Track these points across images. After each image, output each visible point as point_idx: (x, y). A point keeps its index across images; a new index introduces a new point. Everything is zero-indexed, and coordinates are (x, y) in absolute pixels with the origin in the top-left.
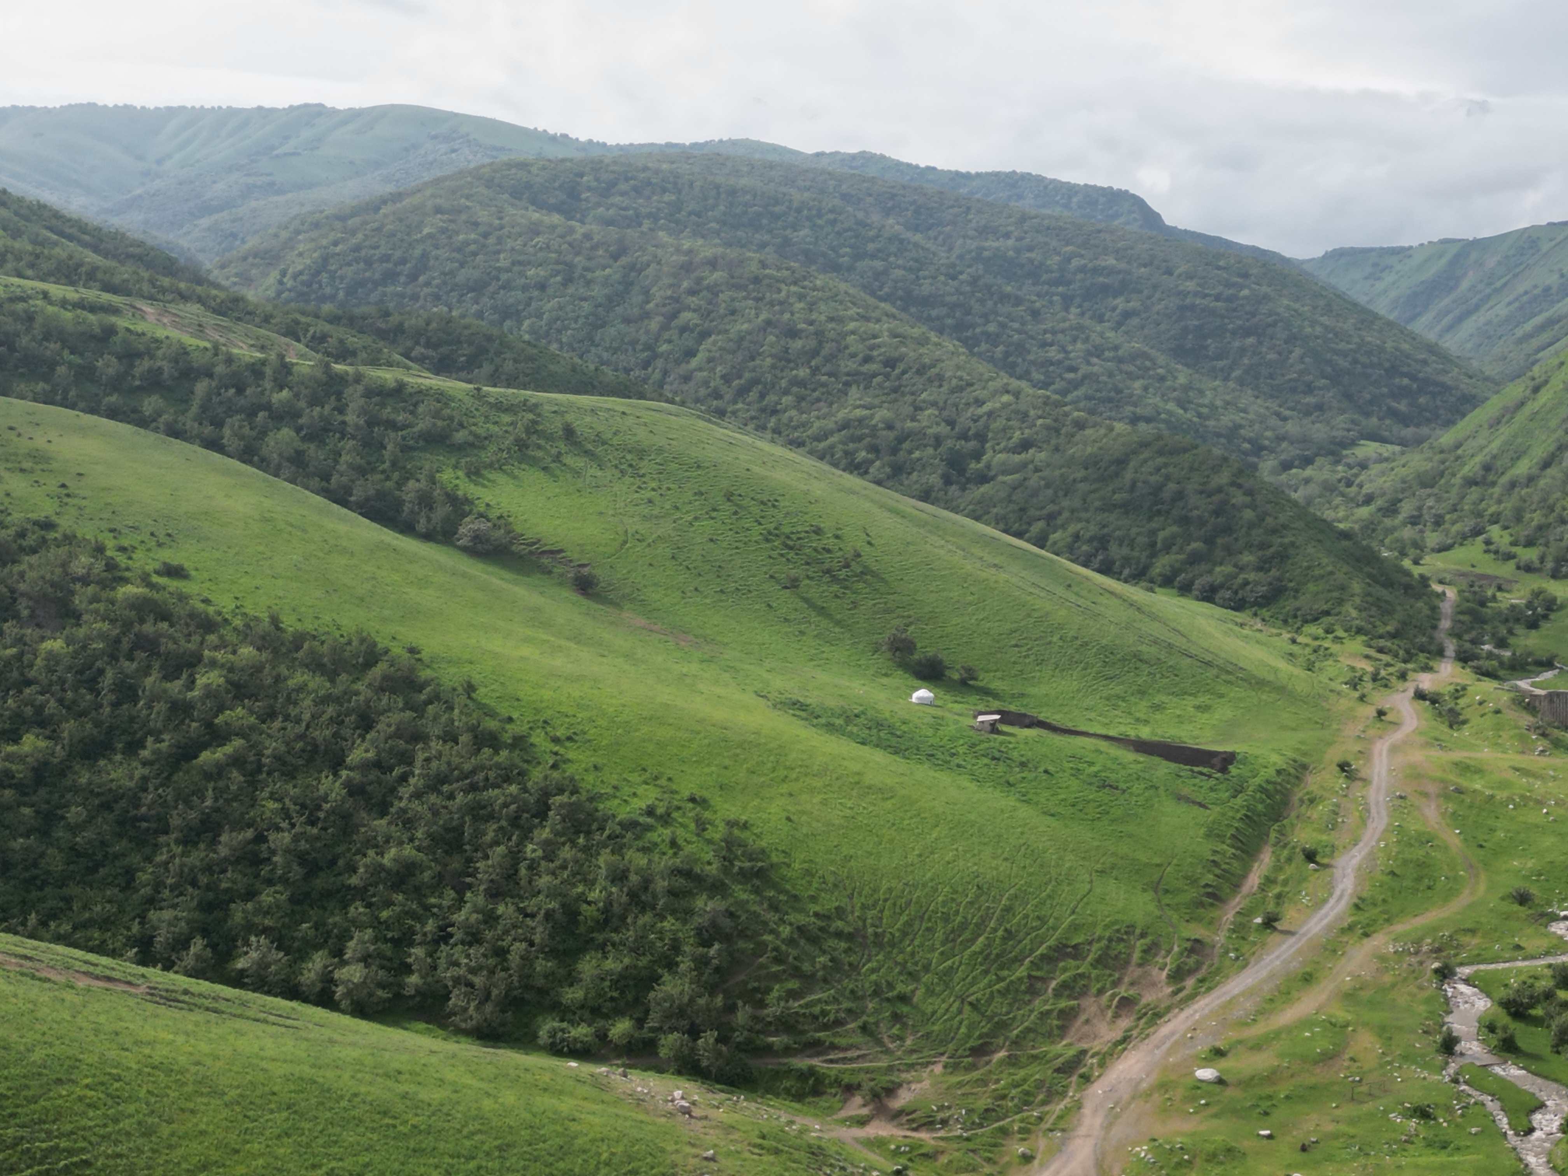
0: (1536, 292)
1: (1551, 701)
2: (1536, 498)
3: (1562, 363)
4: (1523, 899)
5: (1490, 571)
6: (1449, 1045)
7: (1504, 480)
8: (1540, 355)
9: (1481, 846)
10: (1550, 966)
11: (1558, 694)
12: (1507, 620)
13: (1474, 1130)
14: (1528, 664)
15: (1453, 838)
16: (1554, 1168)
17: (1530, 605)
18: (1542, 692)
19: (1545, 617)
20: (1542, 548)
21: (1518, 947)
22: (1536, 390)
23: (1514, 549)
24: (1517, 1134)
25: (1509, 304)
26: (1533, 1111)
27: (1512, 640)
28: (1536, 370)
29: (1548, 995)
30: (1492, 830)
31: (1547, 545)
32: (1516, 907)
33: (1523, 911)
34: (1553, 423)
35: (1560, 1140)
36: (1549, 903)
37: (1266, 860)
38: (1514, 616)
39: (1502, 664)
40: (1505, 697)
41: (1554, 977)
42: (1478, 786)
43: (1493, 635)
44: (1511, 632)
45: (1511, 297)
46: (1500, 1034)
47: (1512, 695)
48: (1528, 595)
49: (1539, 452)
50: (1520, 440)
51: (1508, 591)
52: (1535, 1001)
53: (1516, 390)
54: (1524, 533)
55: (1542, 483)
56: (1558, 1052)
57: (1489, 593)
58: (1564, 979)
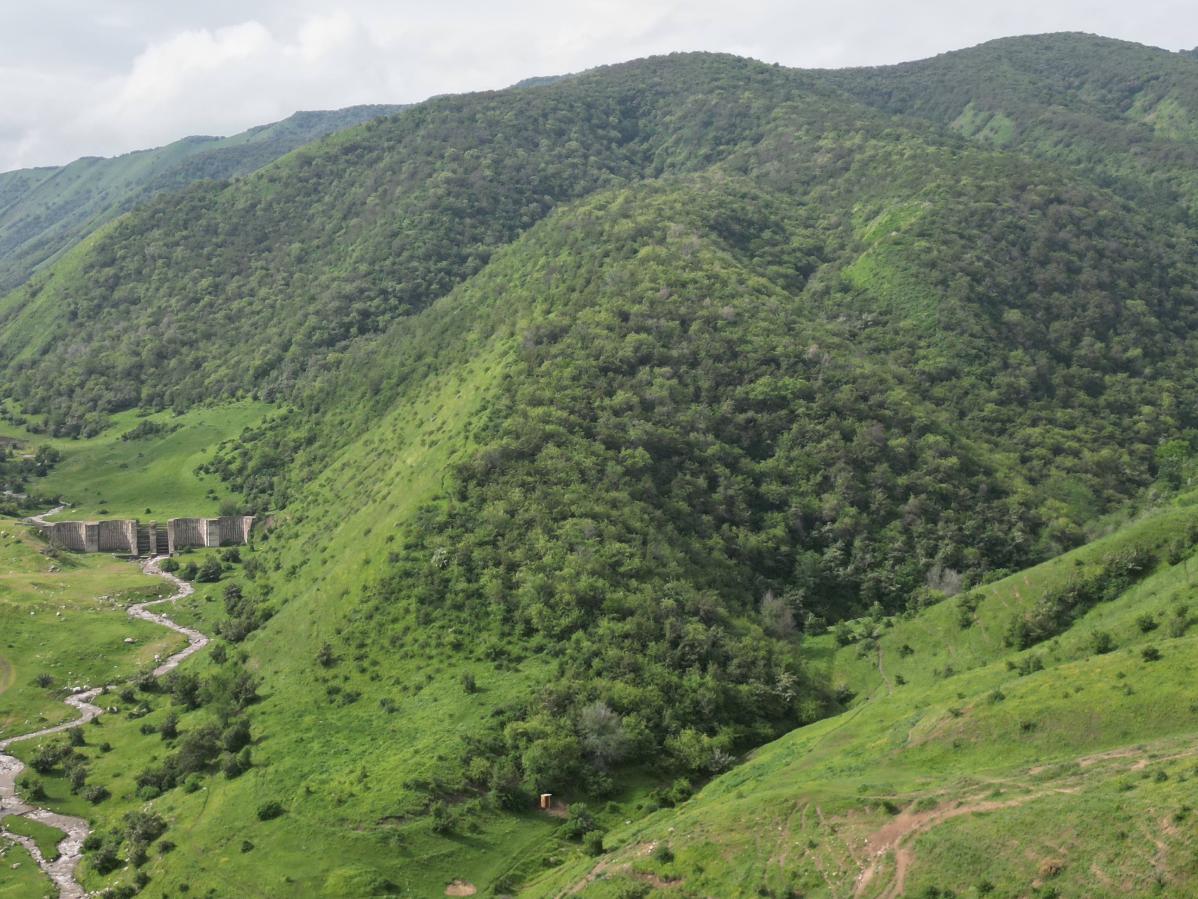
0: (29, 220)
1: (59, 530)
2: (39, 377)
3: (52, 275)
4: (45, 682)
5: (7, 434)
7: (13, 363)
8: (34, 269)
9: (11, 646)
10: (67, 730)
11: (64, 525)
12: (22, 471)
13: (15, 866)
14: (40, 504)
16: (77, 882)
17: (38, 459)
18: (53, 524)
19: (51, 467)
20: (45, 415)
21: (43, 720)
22: (34, 294)
23: (24, 417)
24: (48, 862)
25: (9, 228)
26: (59, 842)
27: (26, 486)
28: (33, 280)
29: (67, 752)
30: (19, 633)
31: (49, 412)
32: (40, 689)
33: (45, 691)
34: (48, 320)
35: (80, 859)
36: (65, 683)
38: (27, 468)
39: (20, 505)
40: (24, 530)
41: (70, 738)
42: (6, 601)
43: (12, 483)
44: (25, 480)
45: (9, 224)
46: (32, 788)
47: (29, 528)
48: (37, 451)
49: (39, 341)
50: (24, 333)
51: (22, 449)
52: (57, 758)
53: (17, 295)
54: (31, 404)
55: (43, 365)
56: (76, 794)
57: (7, 451)
58: (78, 738)
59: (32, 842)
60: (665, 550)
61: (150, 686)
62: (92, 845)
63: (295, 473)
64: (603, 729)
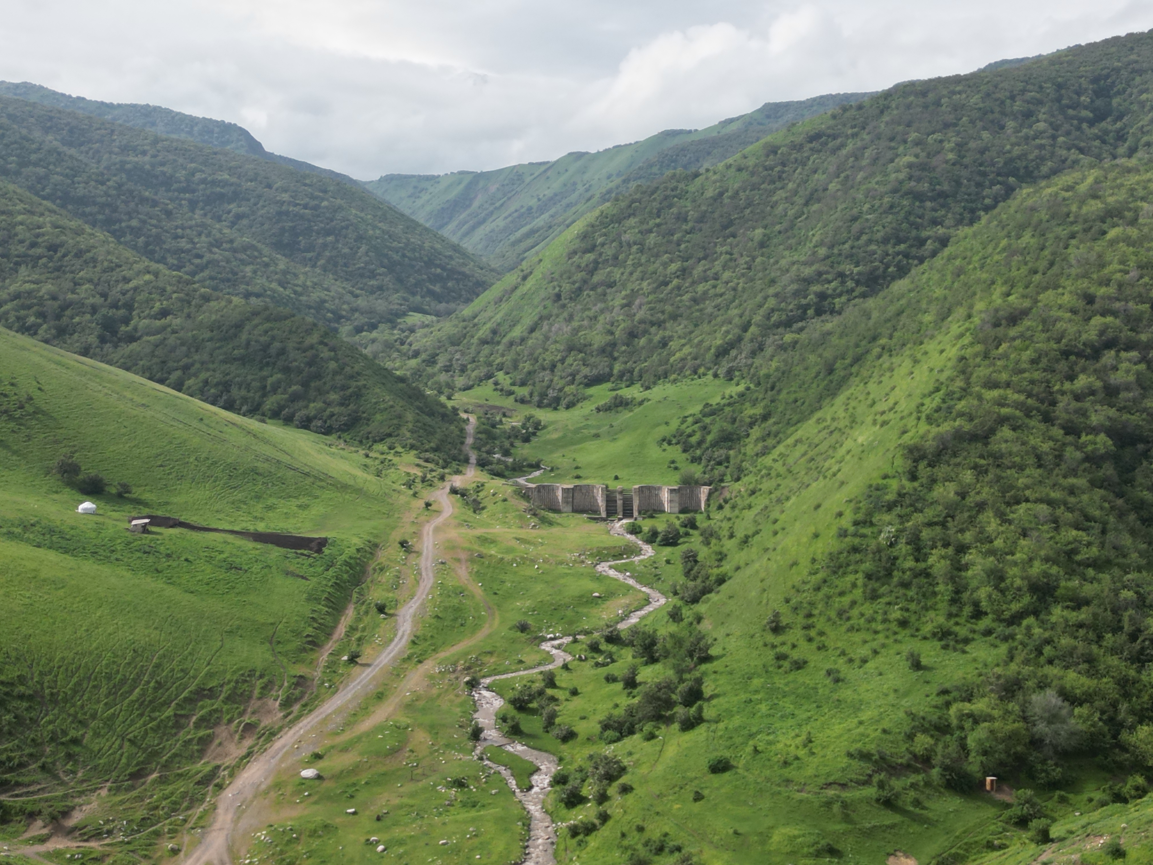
0: (523, 210)
1: (539, 491)
2: (526, 353)
3: (541, 260)
4: (523, 628)
5: (498, 404)
6: (476, 734)
7: (505, 340)
8: (526, 254)
9: (495, 594)
10: (541, 673)
11: (544, 487)
12: (509, 437)
13: (493, 792)
14: (523, 466)
15: (477, 589)
16: (546, 812)
17: (524, 426)
18: (534, 486)
19: (534, 434)
20: (531, 387)
21: (521, 662)
22: (525, 278)
23: (513, 388)
24: (522, 791)
25: (506, 218)
26: (532, 774)
27: (512, 451)
28: (524, 265)
29: (541, 693)
30: (503, 582)
31: (534, 384)
32: (519, 634)
33: (523, 636)
34: (536, 301)
35: (550, 792)
36: (540, 630)
37: (350, 614)
38: (514, 434)
39: (507, 467)
40: (510, 490)
41: (544, 680)
42: (493, 552)
43: (501, 447)
44: (512, 445)
45: (506, 214)
46: (510, 723)
47: (514, 488)
48: (523, 419)
49: (527, 321)
50: (515, 313)
51: (510, 417)
52: (532, 698)
53: (511, 278)
54: (519, 377)
55: (530, 342)
56: (547, 732)
57: (498, 419)
58: (550, 681)
59: (509, 772)
60: (1127, 540)
61: (613, 639)
62: (560, 780)
63: (750, 447)
64: (1053, 718)
